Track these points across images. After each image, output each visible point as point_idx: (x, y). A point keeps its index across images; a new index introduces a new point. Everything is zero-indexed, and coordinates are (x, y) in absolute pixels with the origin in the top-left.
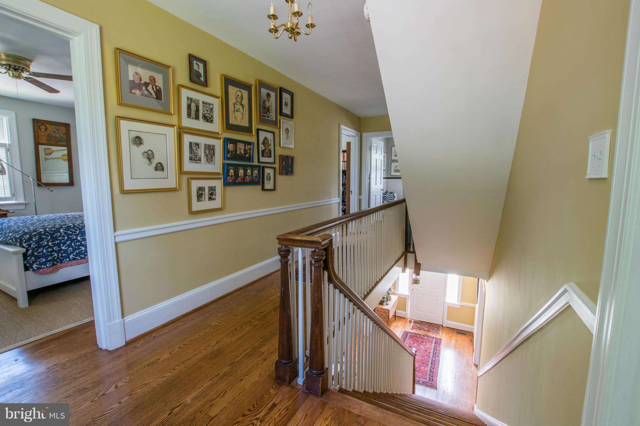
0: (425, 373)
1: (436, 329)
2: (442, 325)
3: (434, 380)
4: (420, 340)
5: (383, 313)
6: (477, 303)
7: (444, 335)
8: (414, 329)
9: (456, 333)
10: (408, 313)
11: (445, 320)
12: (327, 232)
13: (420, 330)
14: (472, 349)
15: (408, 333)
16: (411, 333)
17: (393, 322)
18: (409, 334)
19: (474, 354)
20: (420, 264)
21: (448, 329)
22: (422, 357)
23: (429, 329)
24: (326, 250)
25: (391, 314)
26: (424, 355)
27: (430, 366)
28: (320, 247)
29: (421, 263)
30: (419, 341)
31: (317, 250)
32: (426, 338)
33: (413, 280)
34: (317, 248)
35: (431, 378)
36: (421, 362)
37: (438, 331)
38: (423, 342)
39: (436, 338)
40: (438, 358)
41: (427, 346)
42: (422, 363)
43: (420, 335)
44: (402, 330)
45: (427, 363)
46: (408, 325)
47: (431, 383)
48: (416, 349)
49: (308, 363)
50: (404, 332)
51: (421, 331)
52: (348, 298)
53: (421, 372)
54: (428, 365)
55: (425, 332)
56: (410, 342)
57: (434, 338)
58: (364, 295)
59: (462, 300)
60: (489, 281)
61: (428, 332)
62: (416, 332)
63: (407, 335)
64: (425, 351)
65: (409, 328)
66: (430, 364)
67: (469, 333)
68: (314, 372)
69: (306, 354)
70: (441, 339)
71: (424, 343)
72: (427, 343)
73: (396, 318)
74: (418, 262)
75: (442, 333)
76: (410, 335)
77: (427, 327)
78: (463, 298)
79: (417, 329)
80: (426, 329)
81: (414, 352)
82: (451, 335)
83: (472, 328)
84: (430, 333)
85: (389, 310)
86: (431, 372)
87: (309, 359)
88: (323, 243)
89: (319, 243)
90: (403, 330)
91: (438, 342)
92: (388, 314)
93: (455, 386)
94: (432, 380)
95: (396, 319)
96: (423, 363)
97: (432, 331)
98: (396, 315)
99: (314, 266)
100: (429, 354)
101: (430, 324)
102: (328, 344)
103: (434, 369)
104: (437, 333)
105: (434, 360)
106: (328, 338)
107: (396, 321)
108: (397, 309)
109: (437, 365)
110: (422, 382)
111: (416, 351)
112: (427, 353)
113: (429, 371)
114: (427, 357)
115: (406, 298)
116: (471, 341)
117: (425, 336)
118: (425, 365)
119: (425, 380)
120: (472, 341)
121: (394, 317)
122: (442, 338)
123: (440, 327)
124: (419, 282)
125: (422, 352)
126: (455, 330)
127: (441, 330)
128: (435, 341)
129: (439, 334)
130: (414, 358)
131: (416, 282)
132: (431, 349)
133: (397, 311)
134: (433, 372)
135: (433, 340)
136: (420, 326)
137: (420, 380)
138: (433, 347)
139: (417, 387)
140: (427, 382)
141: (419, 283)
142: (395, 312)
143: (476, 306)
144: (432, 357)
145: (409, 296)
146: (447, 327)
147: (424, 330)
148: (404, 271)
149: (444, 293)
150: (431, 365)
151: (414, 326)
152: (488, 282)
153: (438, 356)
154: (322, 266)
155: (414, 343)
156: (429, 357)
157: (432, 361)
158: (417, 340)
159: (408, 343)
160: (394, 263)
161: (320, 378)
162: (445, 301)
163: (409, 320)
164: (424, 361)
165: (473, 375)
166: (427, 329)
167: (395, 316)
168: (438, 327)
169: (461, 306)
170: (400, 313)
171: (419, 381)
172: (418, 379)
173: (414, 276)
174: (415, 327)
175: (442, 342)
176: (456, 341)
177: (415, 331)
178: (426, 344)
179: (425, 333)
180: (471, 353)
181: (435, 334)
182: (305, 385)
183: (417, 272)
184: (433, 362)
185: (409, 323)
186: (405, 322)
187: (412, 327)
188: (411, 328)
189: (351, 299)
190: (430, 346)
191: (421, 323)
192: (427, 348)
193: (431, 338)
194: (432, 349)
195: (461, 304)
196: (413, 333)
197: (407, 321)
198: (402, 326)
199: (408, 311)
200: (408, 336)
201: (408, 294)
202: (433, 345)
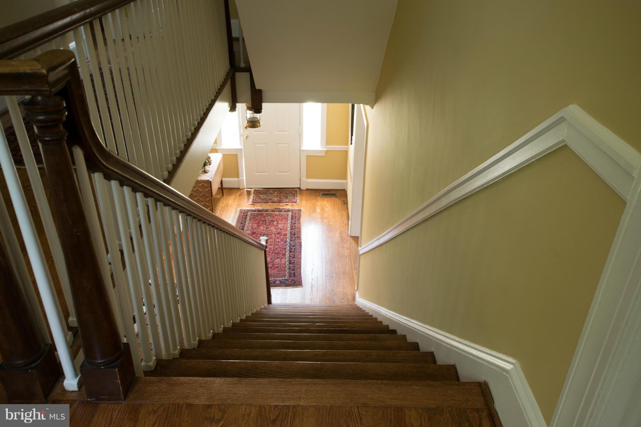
0: (282, 267)
1: (290, 196)
2: (299, 188)
3: (296, 275)
4: (268, 218)
5: (200, 189)
6: (351, 144)
7: (304, 202)
8: (257, 203)
9: (321, 195)
10: (243, 180)
11: (304, 179)
12: (53, 45)
13: (265, 203)
14: (346, 214)
15: (247, 212)
16: (252, 211)
17: (219, 200)
18: (249, 214)
19: (350, 222)
20: (260, 91)
21: (309, 192)
22: (274, 245)
23: (280, 198)
24: (64, 93)
25: (215, 187)
26: (278, 240)
27: (288, 255)
28: (46, 88)
29: (263, 89)
30: (267, 221)
31: (39, 98)
32: (277, 213)
33: (248, 122)
34: (39, 93)
35: (292, 272)
36: (273, 253)
37: (294, 199)
38: (274, 221)
39: (292, 211)
40: (298, 241)
41: (280, 226)
42: (275, 253)
43: (267, 211)
44: (236, 210)
45: (284, 252)
46: (246, 200)
47: (293, 280)
48: (266, 238)
49: (80, 341)
50: (241, 211)
51: (268, 204)
52: (141, 192)
53: (276, 268)
54: (285, 255)
55: (274, 204)
56: (252, 226)
57: (289, 211)
58: (169, 172)
59: (327, 143)
60: (375, 107)
61: (278, 204)
62: (260, 208)
63: (246, 216)
64: (278, 234)
65: (247, 204)
66: (288, 252)
67: (339, 192)
68: (99, 361)
69: (70, 325)
70: (300, 210)
71: (275, 223)
72: (280, 222)
73: (225, 191)
74: (258, 87)
75: (301, 200)
76: (251, 215)
77: (277, 196)
78: (329, 139)
79: (261, 203)
80: (276, 199)
81: (264, 243)
82: (314, 201)
83: (344, 183)
84: (282, 204)
85: (211, 181)
86: (290, 263)
87: (79, 333)
88: (53, 77)
89: (42, 78)
90: (239, 209)
91: (296, 217)
92: (210, 189)
93: (327, 274)
94: (294, 275)
95: (224, 194)
96: (278, 253)
97: (284, 200)
98: (224, 186)
99: (43, 142)
100: (285, 238)
101: (280, 191)
102: (114, 286)
103: (294, 258)
104: (293, 202)
105: (293, 245)
106: (112, 275)
107: (224, 196)
108: (224, 175)
109: (298, 250)
110: (280, 282)
111: (267, 241)
112: (282, 237)
113: (288, 263)
114: (282, 243)
115: (237, 155)
116: (344, 203)
117: (274, 211)
118: (281, 255)
119: (284, 278)
120: (346, 203)
121: (221, 191)
122: (302, 209)
123: (296, 191)
124: (259, 123)
125: (274, 237)
126: (319, 191)
127: (298, 195)
128: (292, 215)
129: (296, 202)
130: (265, 251)
131: (253, 124)
132: (286, 230)
133: (224, 179)
134: (294, 263)
135: (288, 215)
136: (265, 197)
137: (276, 281)
138: (289, 225)
139: (273, 291)
140: (286, 280)
141: (260, 126)
142: (221, 182)
143: (348, 148)
144: (289, 241)
145: (241, 149)
146: (307, 190)
147: (272, 202)
148: (233, 108)
149: (300, 134)
150: (290, 254)
151: (255, 199)
152: (372, 108)
153: (299, 238)
154: (66, 138)
155: (259, 226)
156: (286, 242)
157: (290, 247)
158: (263, 221)
159: (250, 228)
160: (215, 96)
161: (116, 369)
162: (301, 149)
163: (247, 191)
164: (279, 249)
165: (350, 252)
166: (278, 198)
167: (222, 189)
168: (293, 192)
169: (327, 152)
170: (229, 182)
171: (274, 282)
172: (272, 279)
173: (250, 114)
174: (258, 200)
175: (301, 214)
176: (323, 209)
177: (258, 207)
178: (278, 223)
179: (275, 206)
180: (346, 222)
181: (290, 204)
182: (83, 388)
183: (256, 108)
184: (292, 249)
185: (246, 196)
186: (240, 195)
187: (253, 200)
188: (251, 203)
189: (149, 192)
190: (285, 225)
191: (267, 191)
192: (281, 229)
193: (285, 212)
194: (289, 229)
195: (326, 150)
196: (255, 211)
197: (243, 192)
198: (236, 203)
199: (243, 176)
200: (248, 218)
201: (240, 147)
202: (289, 221)
